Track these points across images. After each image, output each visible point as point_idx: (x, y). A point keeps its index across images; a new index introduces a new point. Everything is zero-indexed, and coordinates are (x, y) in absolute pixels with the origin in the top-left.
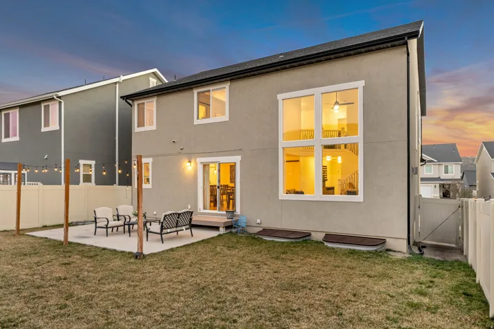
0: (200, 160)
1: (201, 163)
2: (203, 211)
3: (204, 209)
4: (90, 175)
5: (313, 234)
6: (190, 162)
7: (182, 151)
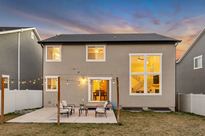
0: (89, 78)
1: (90, 79)
2: (91, 102)
3: (91, 101)
4: (7, 84)
5: (143, 108)
6: (83, 79)
7: (78, 73)
